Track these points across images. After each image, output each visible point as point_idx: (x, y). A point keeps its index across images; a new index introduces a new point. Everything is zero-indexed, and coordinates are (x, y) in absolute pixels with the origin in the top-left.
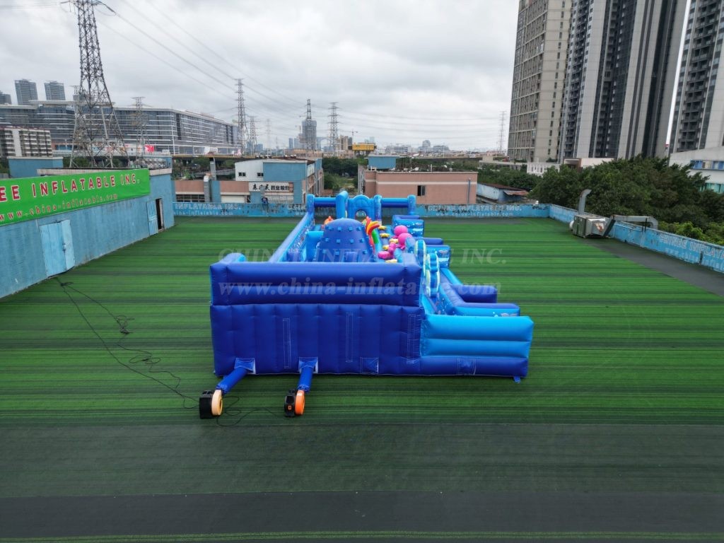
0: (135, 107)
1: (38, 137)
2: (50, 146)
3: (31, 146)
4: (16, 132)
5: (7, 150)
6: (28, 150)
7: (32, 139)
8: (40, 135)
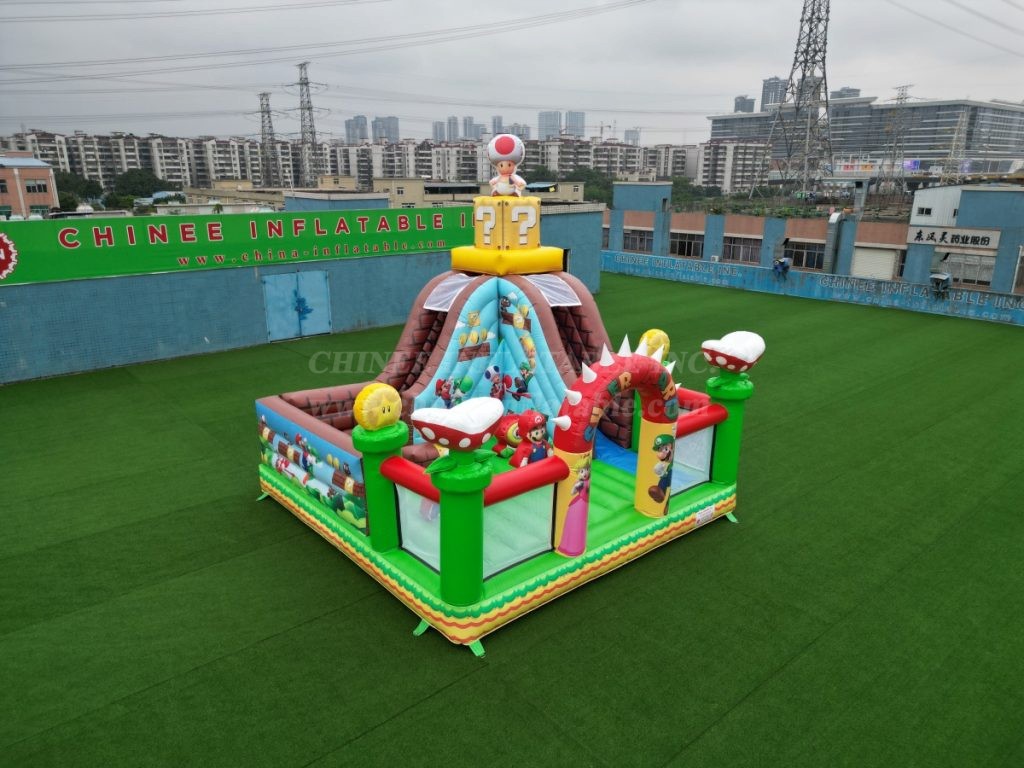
0: (895, 102)
1: (755, 154)
2: (767, 166)
3: (744, 165)
4: (731, 147)
5: (716, 171)
6: (740, 171)
7: (747, 157)
8: (759, 151)
